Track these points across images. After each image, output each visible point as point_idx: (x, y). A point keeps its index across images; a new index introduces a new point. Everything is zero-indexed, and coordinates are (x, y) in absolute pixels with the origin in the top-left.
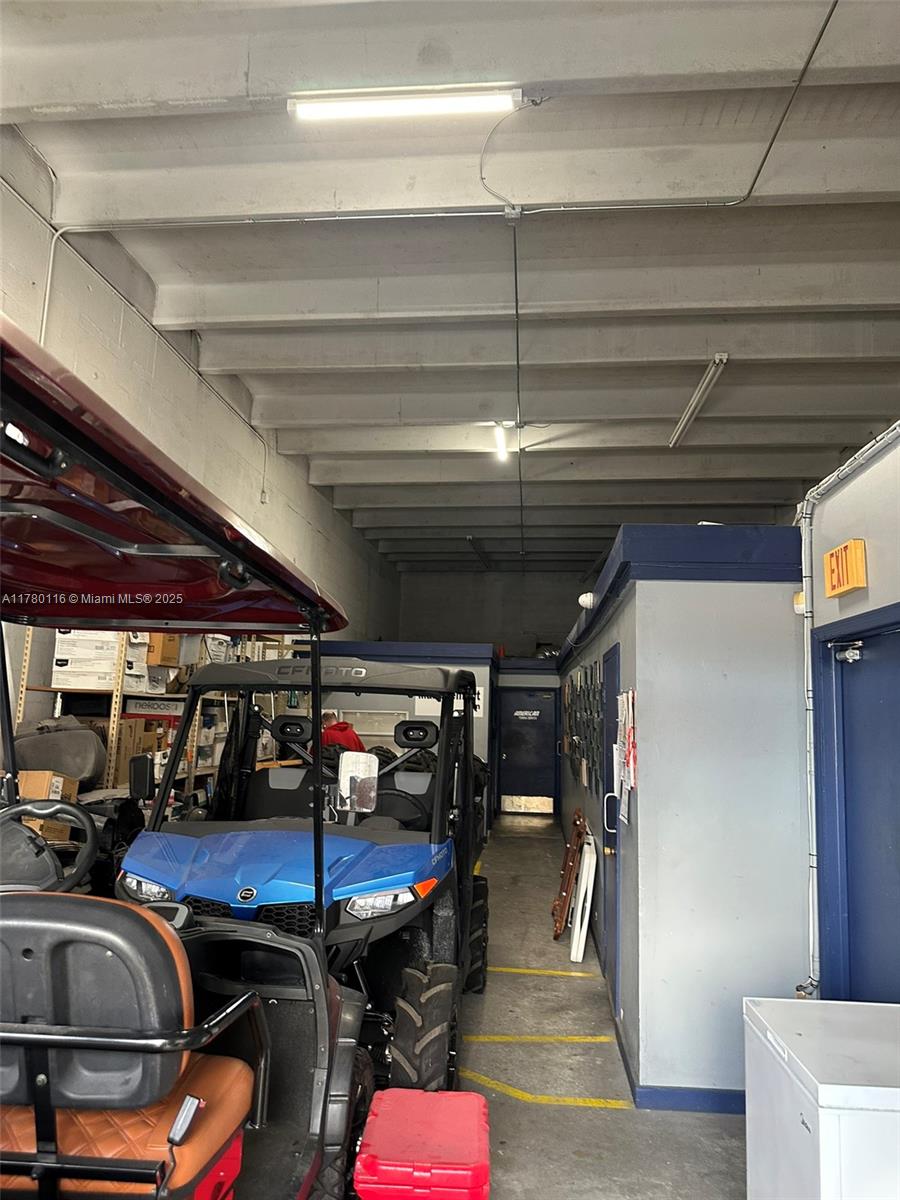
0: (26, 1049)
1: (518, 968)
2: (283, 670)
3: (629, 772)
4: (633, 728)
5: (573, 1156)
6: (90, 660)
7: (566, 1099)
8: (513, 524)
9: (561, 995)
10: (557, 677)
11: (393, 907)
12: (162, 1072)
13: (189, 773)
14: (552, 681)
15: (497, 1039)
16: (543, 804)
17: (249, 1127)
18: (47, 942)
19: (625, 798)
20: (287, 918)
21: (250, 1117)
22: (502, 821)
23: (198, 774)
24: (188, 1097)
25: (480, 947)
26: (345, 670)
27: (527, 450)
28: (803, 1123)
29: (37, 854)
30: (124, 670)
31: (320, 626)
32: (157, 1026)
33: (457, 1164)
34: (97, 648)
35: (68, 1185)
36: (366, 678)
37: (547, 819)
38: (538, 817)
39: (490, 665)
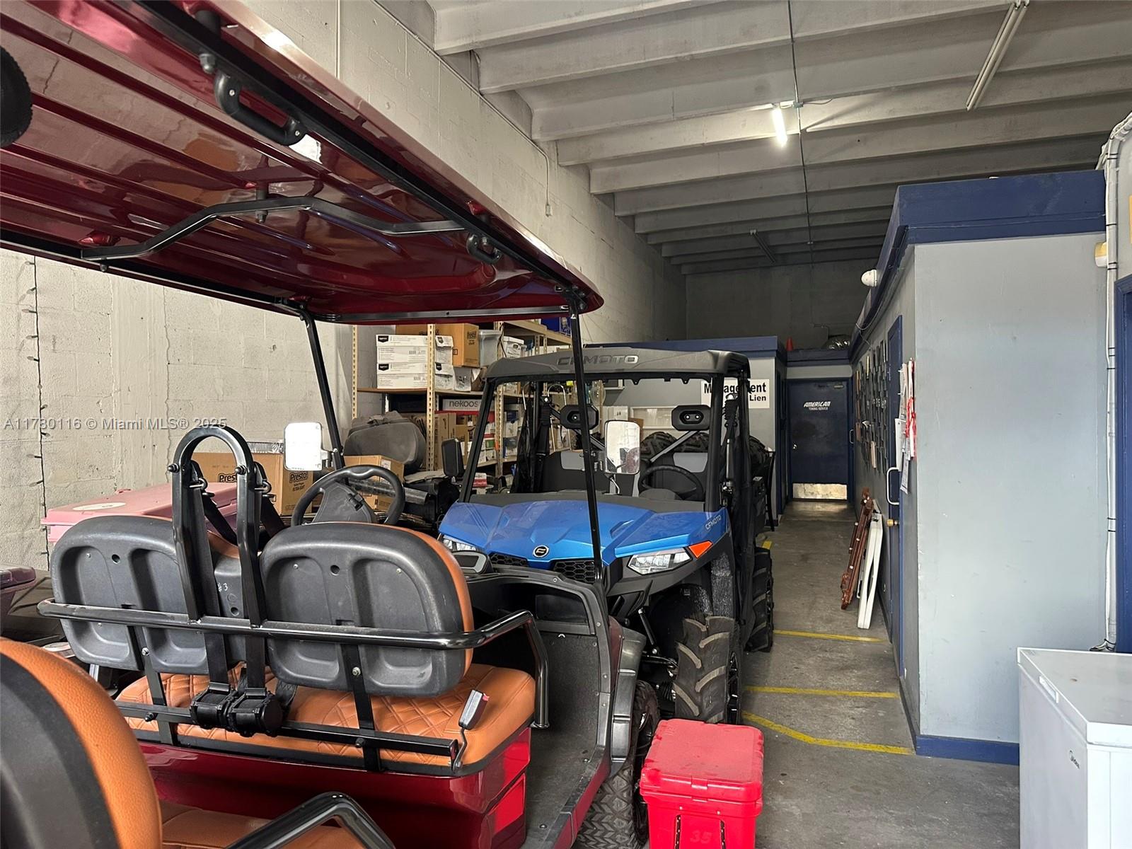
0: (341, 645)
1: (804, 632)
2: (563, 361)
3: (909, 443)
4: (913, 398)
5: (851, 790)
6: (406, 363)
7: (847, 743)
8: (799, 213)
9: (846, 656)
10: (849, 367)
11: (671, 563)
12: (447, 666)
13: (498, 460)
14: (844, 371)
15: (782, 690)
16: (838, 491)
17: (533, 725)
18: (348, 561)
19: (906, 469)
20: (577, 571)
21: (534, 717)
22: (794, 507)
23: (506, 460)
24: (473, 691)
25: (767, 610)
26: (618, 358)
27: (808, 130)
28: (1073, 759)
29: (357, 508)
30: (434, 370)
31: (578, 305)
32: (440, 629)
33: (729, 781)
34: (410, 353)
35: (386, 754)
36: (638, 364)
37: (840, 504)
38: (831, 502)
39: (775, 357)
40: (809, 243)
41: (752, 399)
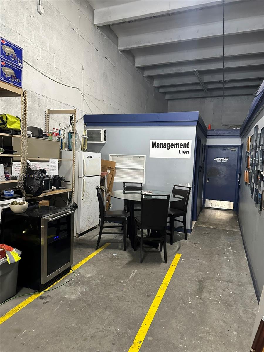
14: (237, 142)
16: (229, 205)
37: (230, 213)
38: (224, 211)
39: (197, 126)
40: (223, 81)
41: (180, 152)
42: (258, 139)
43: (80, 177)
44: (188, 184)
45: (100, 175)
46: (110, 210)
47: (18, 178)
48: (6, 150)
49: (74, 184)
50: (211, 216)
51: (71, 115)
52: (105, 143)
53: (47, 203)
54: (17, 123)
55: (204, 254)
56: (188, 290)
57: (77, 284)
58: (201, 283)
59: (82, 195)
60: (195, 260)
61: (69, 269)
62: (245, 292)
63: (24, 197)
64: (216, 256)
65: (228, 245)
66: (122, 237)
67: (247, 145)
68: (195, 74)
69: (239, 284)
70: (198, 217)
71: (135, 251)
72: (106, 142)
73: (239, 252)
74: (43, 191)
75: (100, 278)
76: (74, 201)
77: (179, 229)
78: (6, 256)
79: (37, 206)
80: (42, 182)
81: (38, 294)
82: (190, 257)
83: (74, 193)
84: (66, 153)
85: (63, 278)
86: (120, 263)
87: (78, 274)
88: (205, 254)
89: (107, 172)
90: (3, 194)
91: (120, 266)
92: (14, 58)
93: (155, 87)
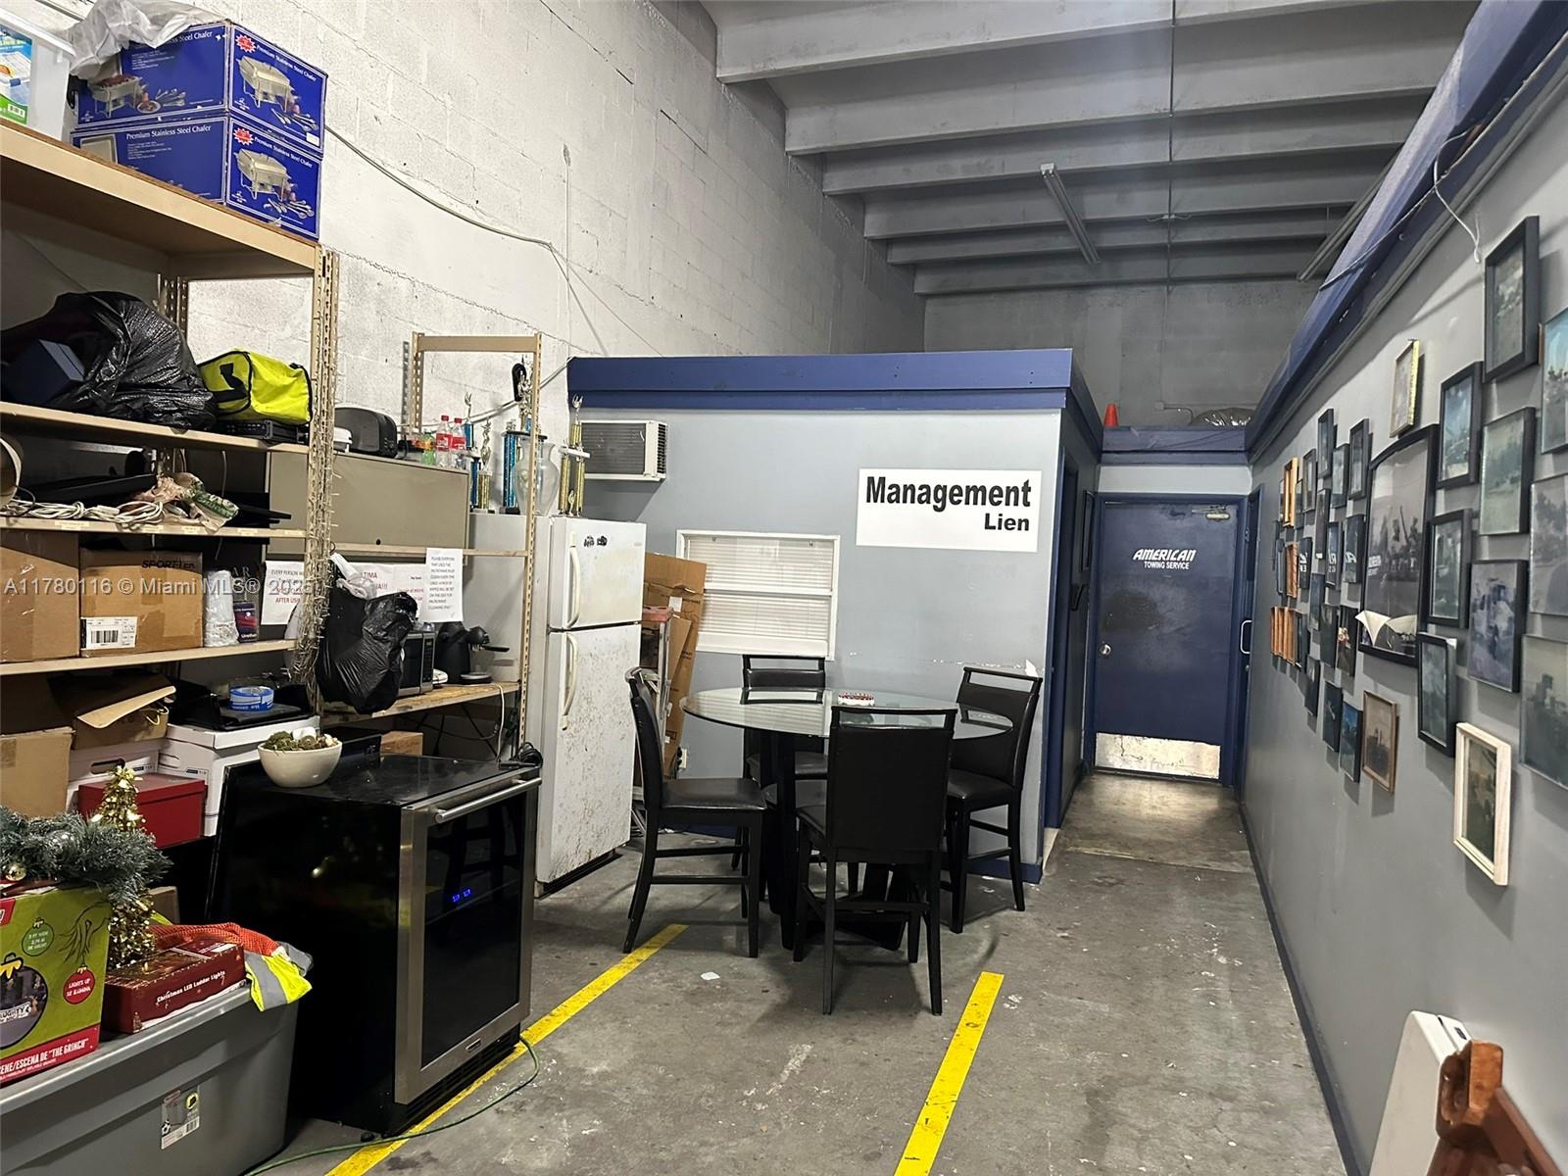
10: (1249, 471)
37: (1204, 794)
38: (1181, 786)
39: (1063, 409)
40: (1166, 217)
41: (991, 524)
42: (1335, 468)
43: (556, 631)
44: (1028, 663)
45: (639, 622)
46: (681, 776)
47: (291, 633)
48: (245, 507)
49: (525, 662)
50: (1124, 807)
51: (517, 358)
52: (662, 480)
53: (414, 743)
54: (292, 391)
55: (1102, 975)
56: (1040, 1131)
57: (549, 1103)
58: (1097, 1102)
59: (562, 709)
60: (1065, 999)
61: (512, 1038)
62: (1292, 1141)
63: (316, 714)
64: (1158, 982)
65: (1208, 934)
66: (740, 896)
67: (1284, 495)
68: (1046, 187)
69: (1263, 1108)
70: (1065, 812)
71: (798, 958)
72: (663, 476)
73: (1256, 967)
74: (401, 691)
75: (649, 1078)
76: (524, 736)
77: (990, 862)
78: (248, 976)
79: (371, 757)
80: (396, 649)
81: (381, 1147)
82: (1045, 987)
83: (526, 701)
84: (492, 521)
85: (486, 1077)
86: (734, 1014)
87: (554, 1062)
88: (1110, 975)
89: (668, 610)
90: (227, 703)
91: (738, 1027)
92: (290, 114)
93: (873, 240)
